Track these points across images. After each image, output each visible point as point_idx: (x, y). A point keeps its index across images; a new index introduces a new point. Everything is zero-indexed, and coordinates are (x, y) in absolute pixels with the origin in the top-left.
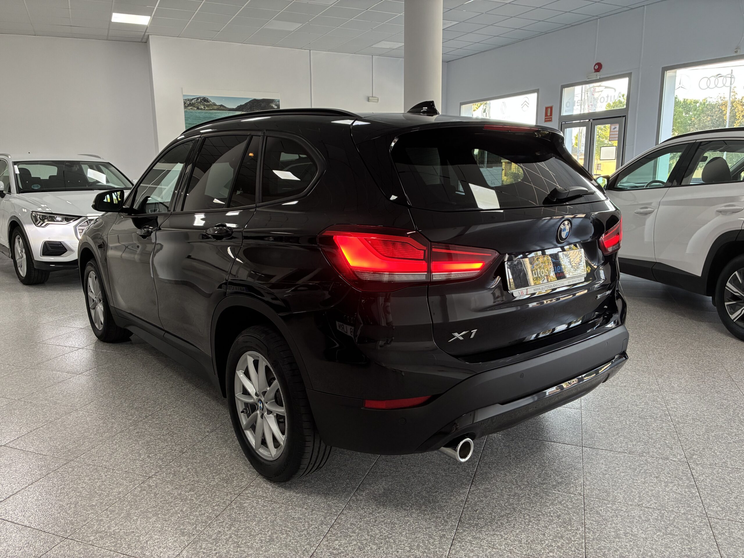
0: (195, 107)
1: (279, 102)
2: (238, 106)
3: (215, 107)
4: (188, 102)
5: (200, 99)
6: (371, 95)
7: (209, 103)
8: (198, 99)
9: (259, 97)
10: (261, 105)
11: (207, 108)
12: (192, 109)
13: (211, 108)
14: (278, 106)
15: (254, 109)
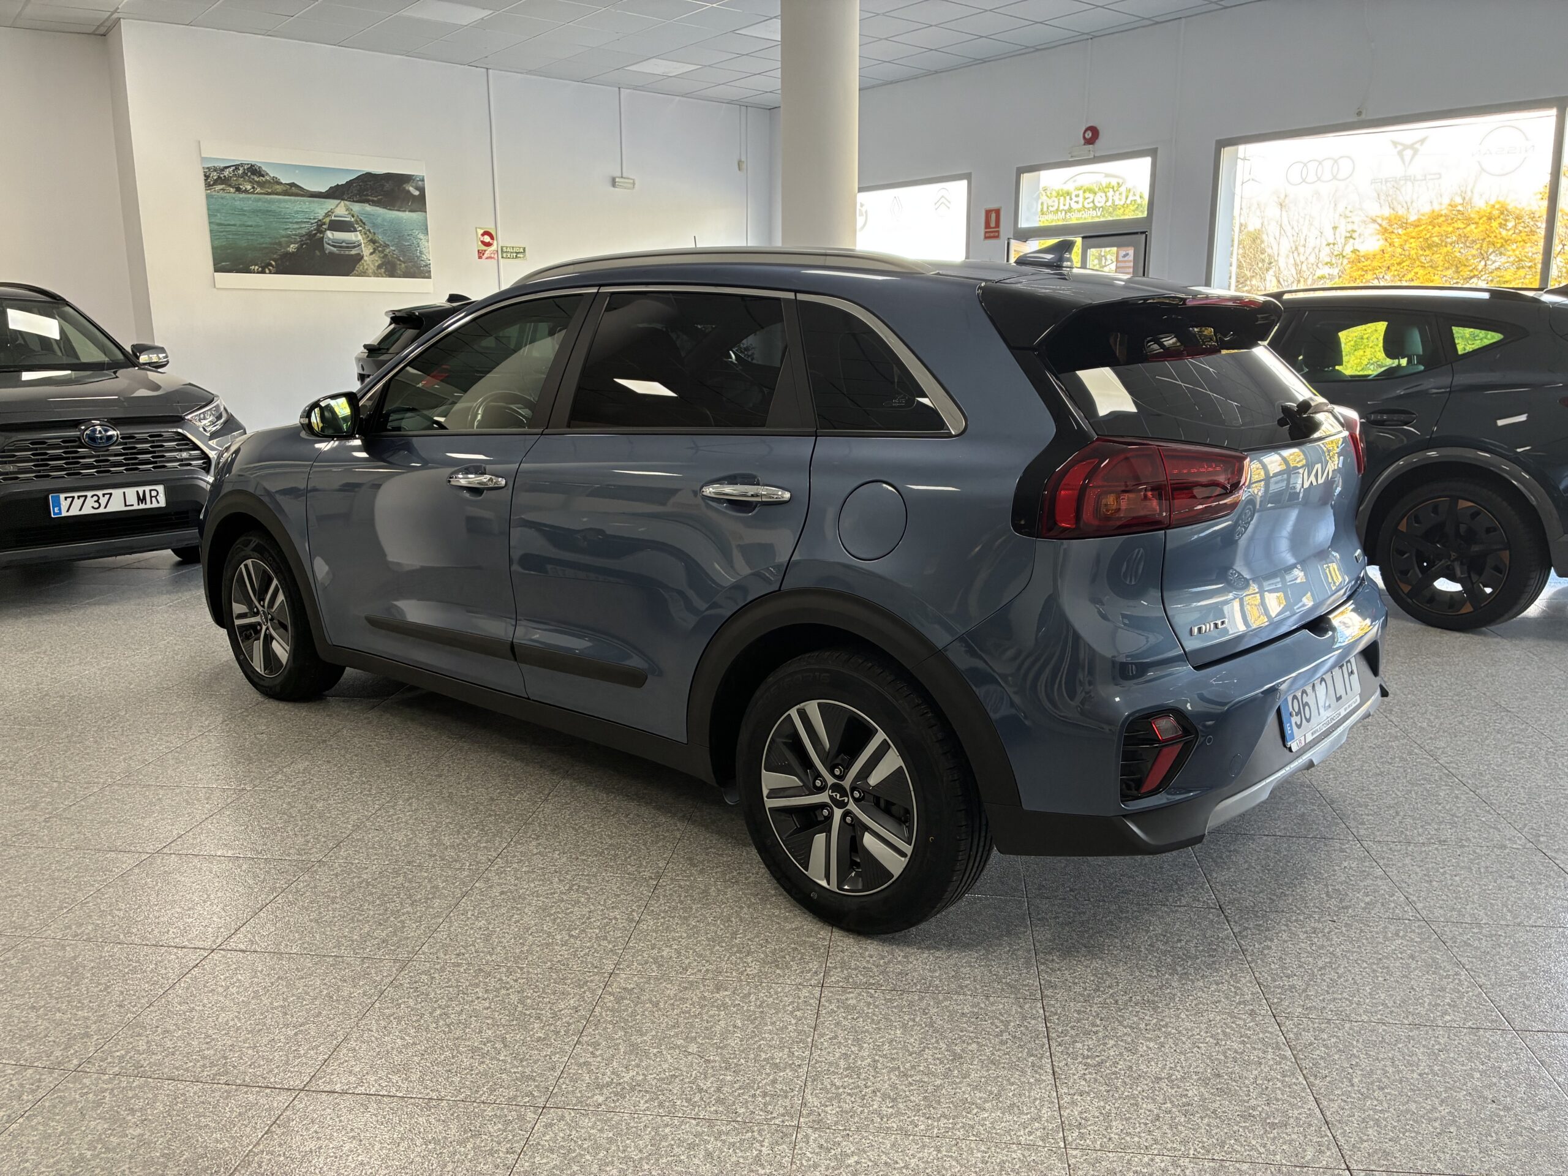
0: (230, 186)
1: (423, 180)
2: (331, 188)
3: (279, 188)
4: (215, 175)
5: (241, 169)
6: (619, 174)
7: (264, 179)
8: (237, 167)
9: (378, 168)
10: (383, 186)
11: (259, 190)
12: (222, 189)
13: (270, 191)
14: (422, 190)
15: (367, 195)
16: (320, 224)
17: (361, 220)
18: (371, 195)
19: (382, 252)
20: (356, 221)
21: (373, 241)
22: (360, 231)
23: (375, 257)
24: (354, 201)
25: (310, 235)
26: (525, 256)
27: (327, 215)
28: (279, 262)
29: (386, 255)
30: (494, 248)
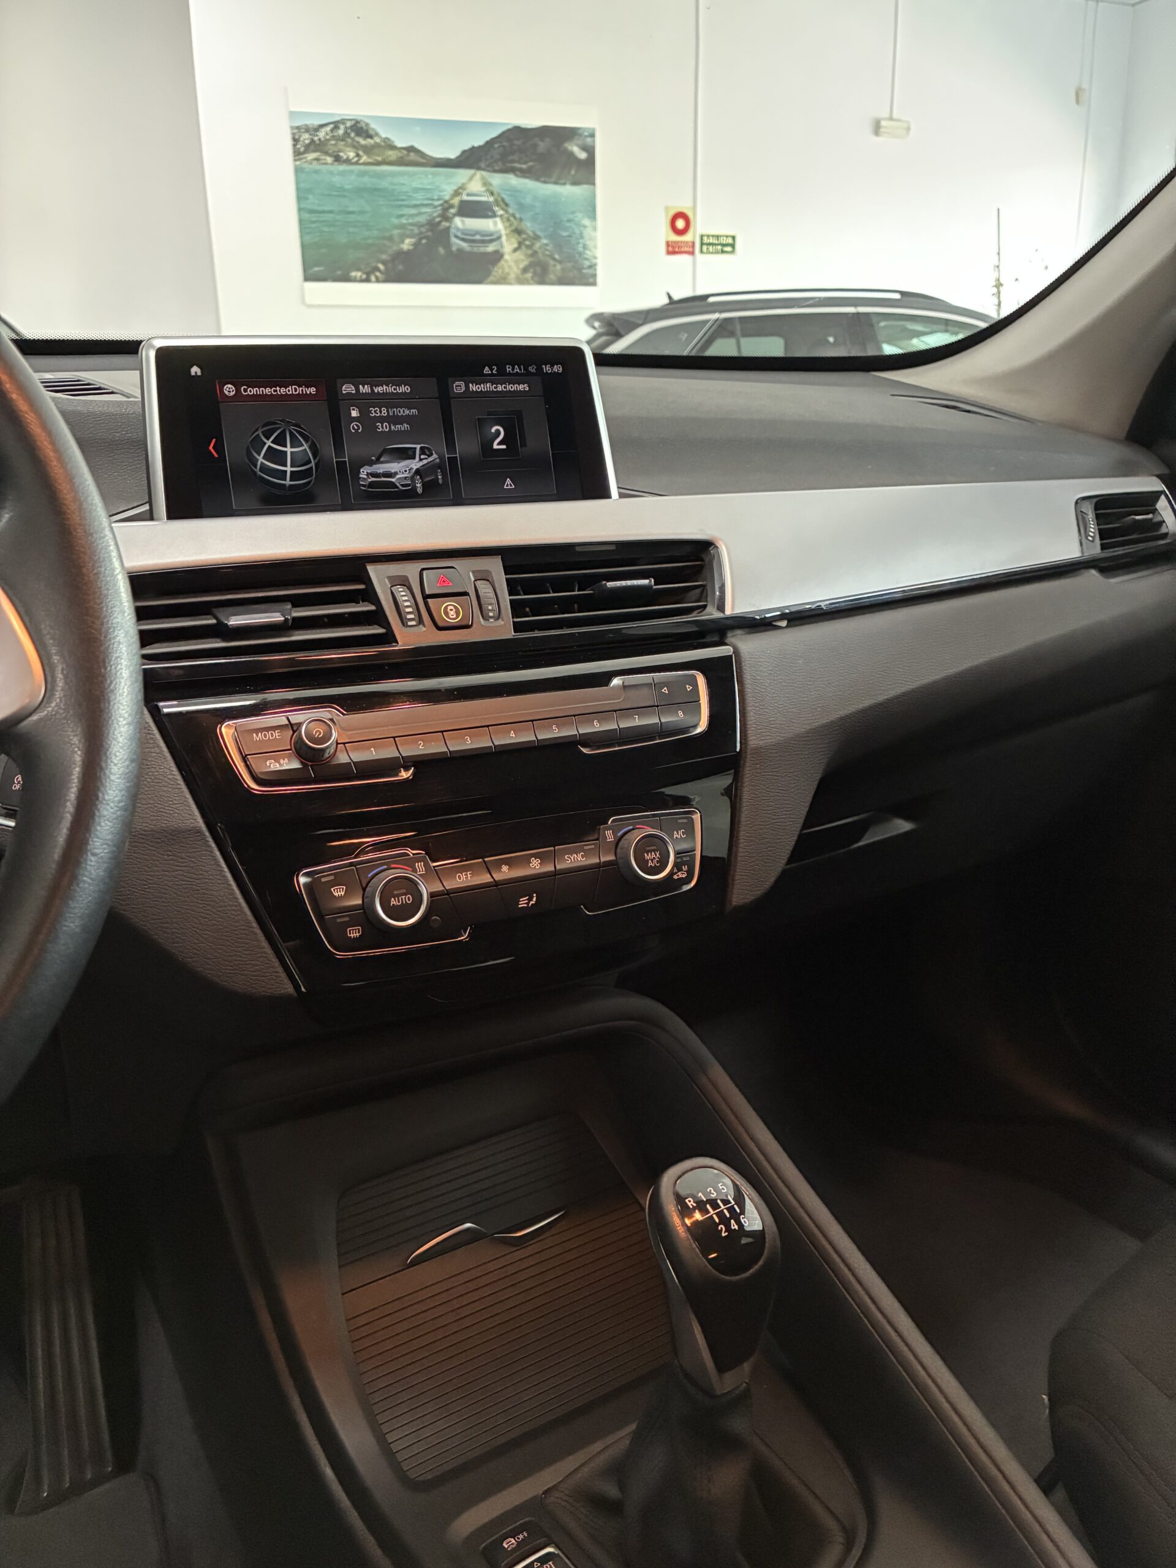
0: (327, 153)
1: (592, 135)
2: (464, 152)
3: (392, 155)
4: (306, 138)
6: (886, 114)
7: (370, 141)
8: (336, 125)
9: (532, 120)
10: (535, 146)
11: (364, 159)
12: (317, 159)
13: (379, 159)
14: (590, 151)
15: (513, 161)
16: (447, 206)
17: (503, 200)
18: (518, 162)
19: (528, 247)
20: (496, 201)
21: (518, 232)
22: (501, 216)
23: (519, 255)
24: (495, 171)
25: (432, 224)
26: (733, 252)
27: (457, 193)
28: (390, 265)
29: (535, 252)
30: (687, 238)
